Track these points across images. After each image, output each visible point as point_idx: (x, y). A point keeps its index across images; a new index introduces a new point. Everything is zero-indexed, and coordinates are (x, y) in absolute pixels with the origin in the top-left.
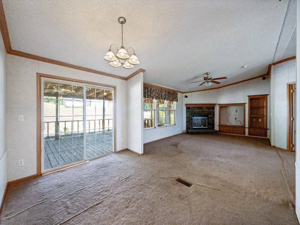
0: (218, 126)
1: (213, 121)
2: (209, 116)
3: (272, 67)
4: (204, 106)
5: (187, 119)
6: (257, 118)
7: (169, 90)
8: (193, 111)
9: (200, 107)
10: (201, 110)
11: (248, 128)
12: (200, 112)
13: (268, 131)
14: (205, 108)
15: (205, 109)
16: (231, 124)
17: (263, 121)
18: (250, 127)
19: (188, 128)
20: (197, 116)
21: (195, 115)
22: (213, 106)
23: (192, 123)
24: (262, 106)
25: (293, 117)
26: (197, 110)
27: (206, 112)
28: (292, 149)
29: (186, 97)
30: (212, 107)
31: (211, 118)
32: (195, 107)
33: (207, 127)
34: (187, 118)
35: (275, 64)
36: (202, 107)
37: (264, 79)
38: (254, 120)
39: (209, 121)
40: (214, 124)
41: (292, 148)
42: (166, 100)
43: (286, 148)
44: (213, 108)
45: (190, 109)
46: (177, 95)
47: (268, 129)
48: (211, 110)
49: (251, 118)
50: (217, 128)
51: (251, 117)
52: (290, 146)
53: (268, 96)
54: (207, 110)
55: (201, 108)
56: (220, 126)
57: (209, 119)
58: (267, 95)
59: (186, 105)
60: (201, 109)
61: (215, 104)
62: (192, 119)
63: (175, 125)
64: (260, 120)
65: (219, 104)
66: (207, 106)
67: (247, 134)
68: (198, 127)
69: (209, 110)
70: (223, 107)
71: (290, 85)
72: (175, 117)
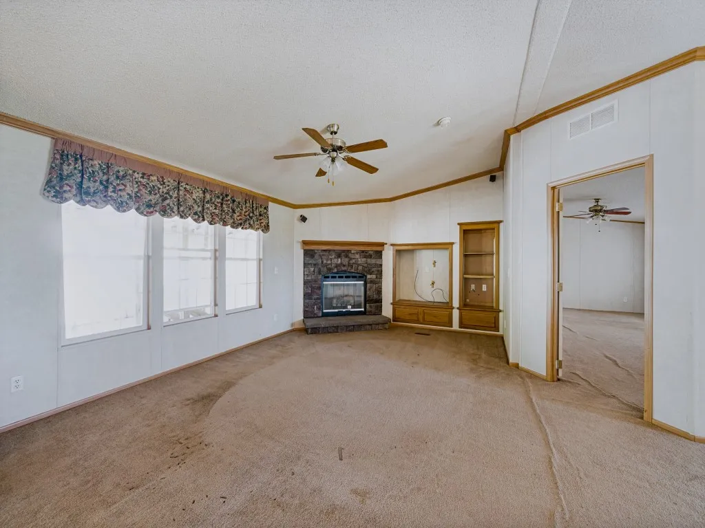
0: (391, 304)
1: (379, 292)
2: (369, 276)
3: (512, 137)
4: (354, 249)
5: (307, 287)
6: (479, 282)
7: (225, 187)
8: (325, 262)
9: (343, 250)
10: (346, 261)
11: (458, 308)
12: (344, 266)
13: (501, 314)
14: (357, 253)
15: (357, 256)
16: (423, 296)
17: (490, 288)
18: (464, 305)
19: (308, 314)
20: (335, 277)
21: (330, 275)
22: (379, 249)
23: (320, 299)
24: (488, 250)
25: (560, 281)
26: (336, 260)
27: (359, 265)
28: (558, 374)
29: (304, 219)
30: (374, 251)
31: (372, 282)
32: (330, 251)
33: (363, 309)
34: (305, 283)
35: (517, 129)
36: (349, 251)
37: (493, 179)
38: (473, 287)
39: (368, 293)
40: (380, 301)
41: (558, 370)
42: (206, 222)
43: (544, 373)
44: (379, 254)
45: (316, 256)
46: (266, 208)
47: (500, 311)
48: (373, 261)
49: (465, 282)
50: (387, 311)
51: (466, 279)
52: (553, 366)
53: (501, 225)
54: (361, 261)
55: (346, 253)
56: (396, 304)
57: (368, 285)
58: (499, 222)
59: (305, 243)
60: (347, 256)
61: (382, 245)
62: (320, 288)
63: (261, 307)
64: (484, 288)
65: (392, 245)
66: (362, 248)
67: (456, 326)
68: (336, 310)
69: (369, 260)
70: (403, 252)
71: (553, 188)
72: (260, 283)
